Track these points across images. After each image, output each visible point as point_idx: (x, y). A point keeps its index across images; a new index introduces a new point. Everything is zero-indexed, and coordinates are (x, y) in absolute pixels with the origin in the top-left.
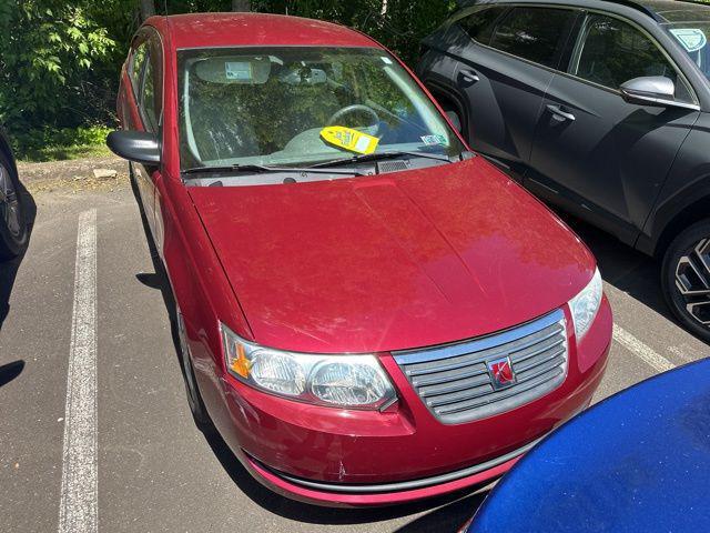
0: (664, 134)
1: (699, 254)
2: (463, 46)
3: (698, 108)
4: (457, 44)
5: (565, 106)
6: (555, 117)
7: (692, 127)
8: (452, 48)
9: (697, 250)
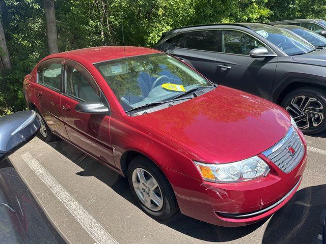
0: (267, 66)
1: (293, 104)
2: (173, 49)
3: (276, 55)
4: (169, 49)
5: (225, 64)
6: (222, 69)
7: (277, 62)
8: (168, 51)
9: (291, 103)
